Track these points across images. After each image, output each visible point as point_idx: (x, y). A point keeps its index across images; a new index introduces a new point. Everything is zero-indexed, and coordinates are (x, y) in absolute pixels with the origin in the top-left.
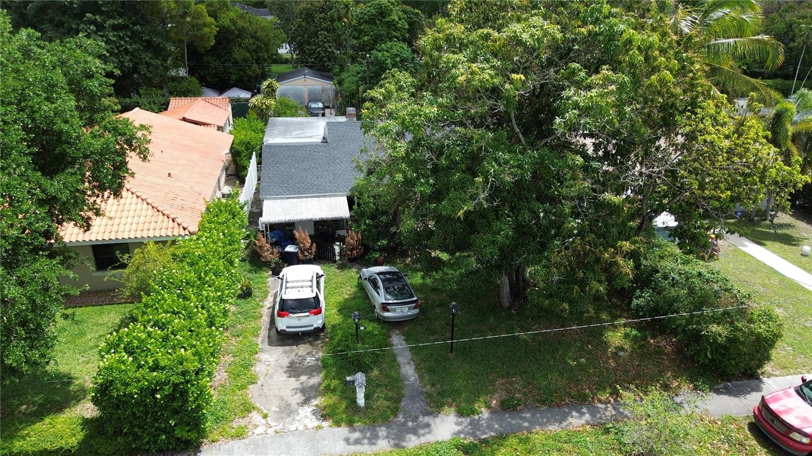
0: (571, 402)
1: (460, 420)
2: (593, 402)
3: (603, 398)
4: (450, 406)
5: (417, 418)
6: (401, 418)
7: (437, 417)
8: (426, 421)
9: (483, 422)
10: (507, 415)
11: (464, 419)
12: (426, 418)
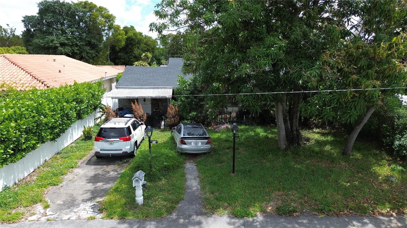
0: (351, 213)
1: (233, 220)
2: (374, 214)
3: (384, 211)
4: (225, 209)
5: (190, 216)
6: (174, 216)
7: (211, 217)
8: (198, 219)
9: (258, 223)
10: (282, 220)
11: (237, 220)
12: (199, 217)
